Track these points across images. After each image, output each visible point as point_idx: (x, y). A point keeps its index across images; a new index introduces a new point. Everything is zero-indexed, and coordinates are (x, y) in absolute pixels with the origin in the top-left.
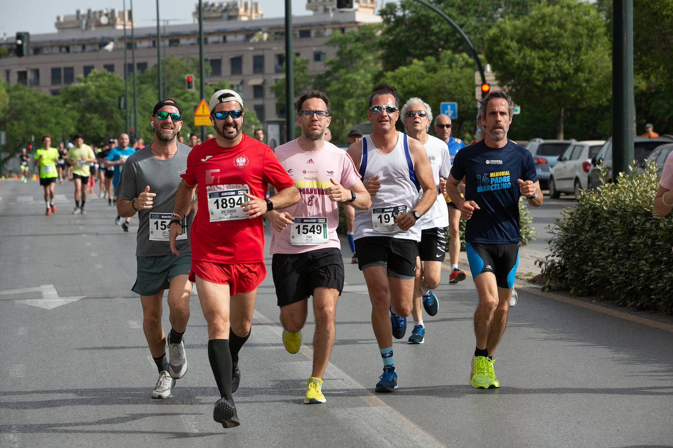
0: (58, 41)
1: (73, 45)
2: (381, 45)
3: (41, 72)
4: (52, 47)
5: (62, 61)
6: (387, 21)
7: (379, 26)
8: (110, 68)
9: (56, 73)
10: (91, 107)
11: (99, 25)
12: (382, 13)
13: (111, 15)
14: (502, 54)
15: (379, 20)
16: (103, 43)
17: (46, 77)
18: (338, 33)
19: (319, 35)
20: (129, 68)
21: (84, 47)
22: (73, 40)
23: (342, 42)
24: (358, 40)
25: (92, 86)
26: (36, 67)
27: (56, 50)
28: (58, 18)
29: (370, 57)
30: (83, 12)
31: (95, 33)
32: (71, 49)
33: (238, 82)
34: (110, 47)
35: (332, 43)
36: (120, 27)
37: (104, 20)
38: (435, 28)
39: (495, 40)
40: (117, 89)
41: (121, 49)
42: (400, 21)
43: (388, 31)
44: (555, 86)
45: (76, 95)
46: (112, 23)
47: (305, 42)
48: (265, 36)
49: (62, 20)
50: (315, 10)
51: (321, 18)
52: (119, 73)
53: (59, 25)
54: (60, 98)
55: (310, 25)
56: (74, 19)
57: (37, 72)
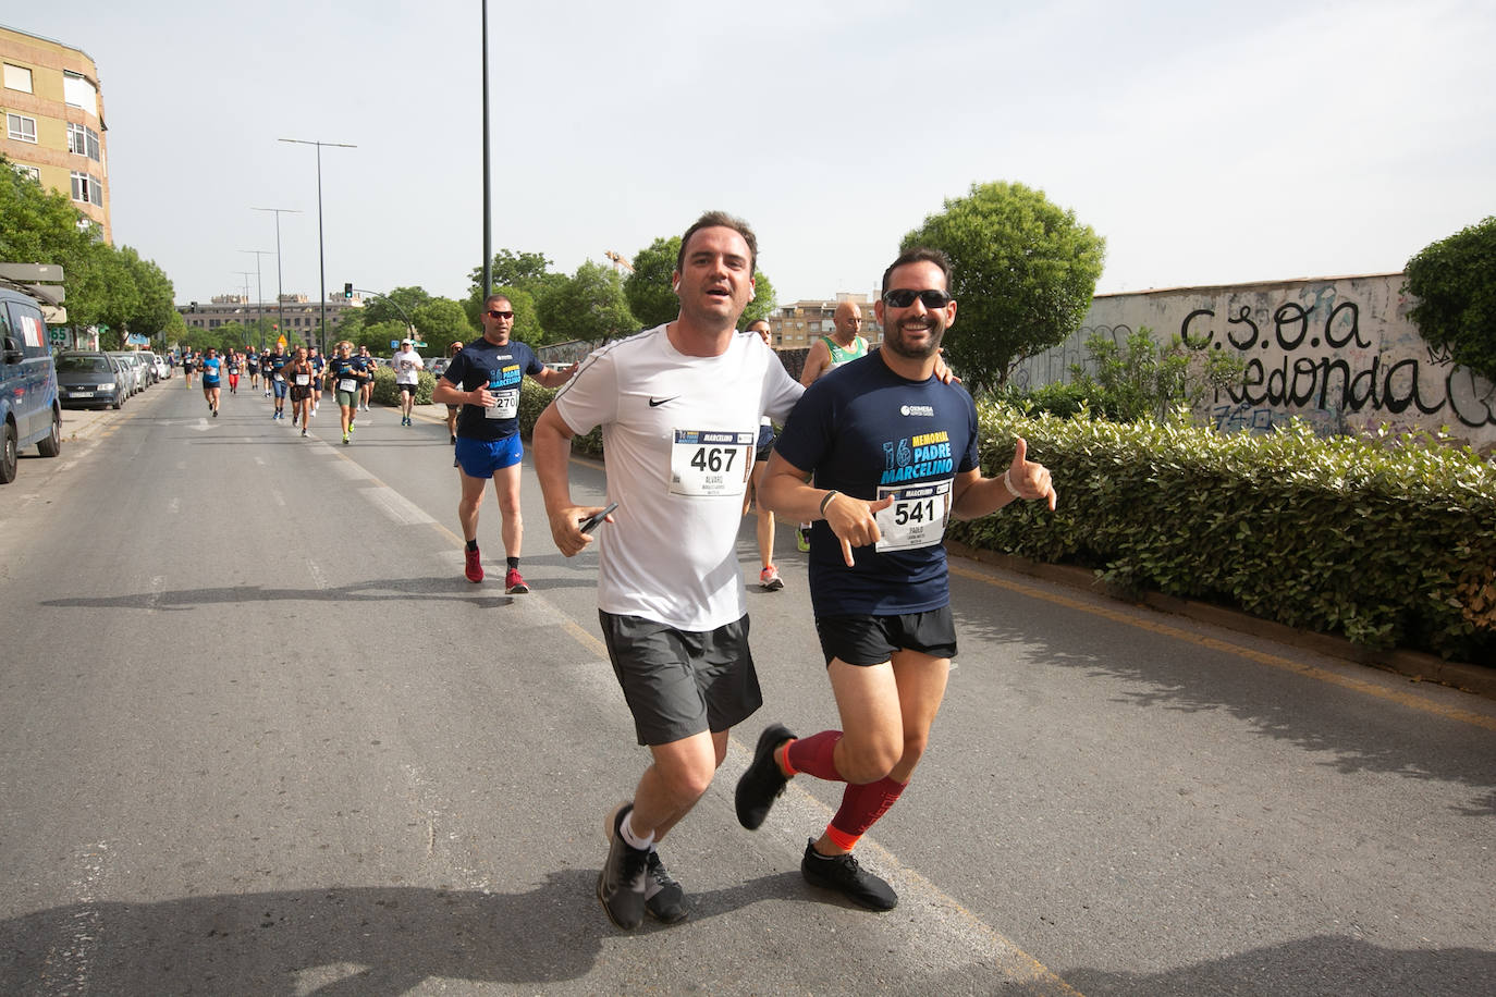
0: (213, 308)
1: (220, 310)
2: (364, 316)
4: (209, 310)
5: (215, 317)
6: (367, 305)
7: (363, 308)
8: (238, 320)
9: (211, 321)
10: (229, 337)
11: (232, 302)
12: (365, 302)
13: (238, 298)
14: (419, 322)
15: (363, 305)
16: (234, 310)
17: (207, 324)
18: (344, 311)
19: (337, 310)
20: (247, 321)
21: (225, 311)
22: (220, 308)
23: (348, 314)
24: (353, 313)
25: (229, 328)
26: (202, 318)
27: (212, 312)
30: (224, 296)
31: (233, 306)
32: (219, 312)
34: (238, 311)
35: (341, 314)
36: (242, 303)
37: (235, 300)
38: (388, 309)
39: (416, 315)
41: (243, 313)
42: (372, 306)
43: (367, 310)
44: (443, 335)
45: (222, 332)
46: (238, 301)
47: (331, 313)
48: (312, 310)
49: (214, 299)
50: (335, 299)
51: (336, 303)
52: (242, 323)
53: (213, 301)
54: (214, 333)
55: (332, 306)
56: (220, 299)
57: (202, 321)
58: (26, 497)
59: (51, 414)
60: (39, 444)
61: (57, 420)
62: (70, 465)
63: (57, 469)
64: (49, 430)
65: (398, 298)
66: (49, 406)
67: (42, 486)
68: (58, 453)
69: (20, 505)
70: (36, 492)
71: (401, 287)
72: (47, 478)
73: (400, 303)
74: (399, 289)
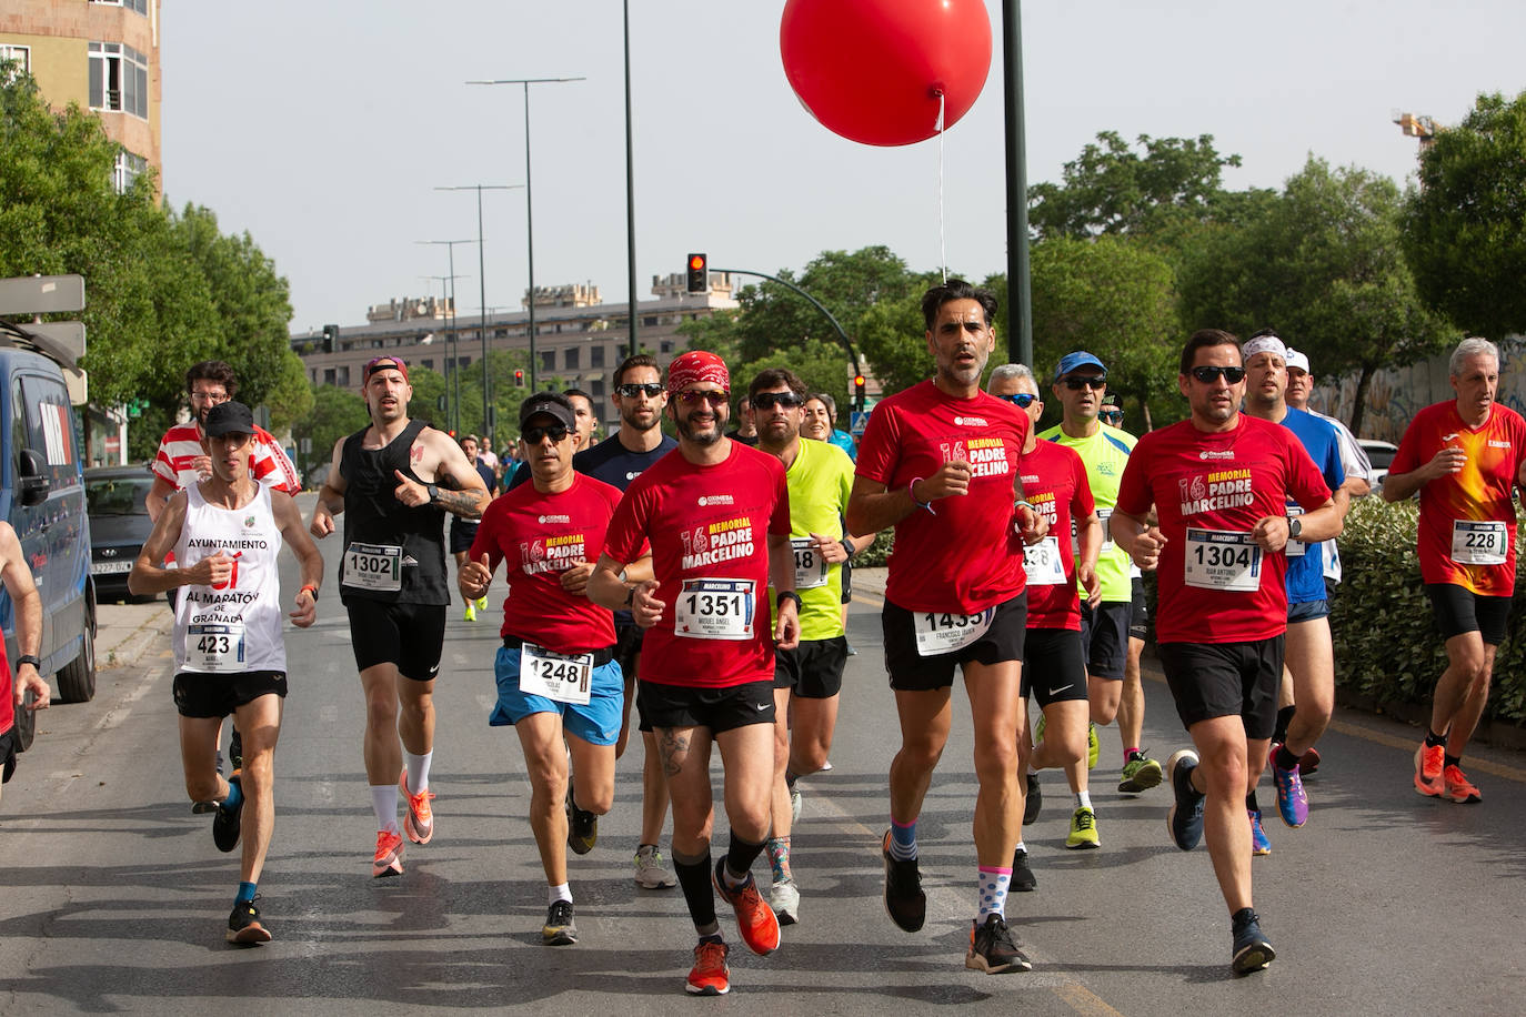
0: (370, 335)
1: (386, 338)
2: (739, 333)
3: (350, 370)
4: (363, 341)
6: (745, 306)
7: (736, 312)
8: (429, 364)
11: (416, 315)
12: (740, 297)
13: (430, 304)
14: (878, 343)
15: (736, 305)
16: (421, 337)
17: (356, 376)
18: (689, 320)
19: (667, 322)
20: (451, 363)
21: (399, 341)
22: (387, 333)
23: (694, 330)
24: (712, 327)
26: (345, 364)
27: (368, 345)
28: (371, 309)
29: (726, 348)
30: (399, 301)
31: (412, 325)
32: (385, 343)
33: (574, 378)
34: (428, 340)
35: (681, 331)
36: (439, 317)
37: (422, 310)
38: (799, 314)
39: (869, 327)
40: (435, 387)
41: (441, 342)
42: (759, 306)
43: (747, 318)
46: (430, 313)
47: (651, 330)
48: (605, 324)
49: (374, 311)
50: (662, 295)
51: (670, 303)
52: (438, 370)
53: (371, 316)
55: (656, 311)
56: (389, 309)
57: (346, 370)
58: (60, 774)
59: (82, 608)
60: (59, 674)
61: (91, 623)
62: (118, 717)
63: (98, 726)
64: (79, 643)
65: (825, 281)
66: (78, 592)
67: (81, 755)
68: (92, 692)
69: (55, 790)
70: (74, 766)
71: (835, 249)
72: (86, 741)
73: (831, 294)
74: (829, 257)
